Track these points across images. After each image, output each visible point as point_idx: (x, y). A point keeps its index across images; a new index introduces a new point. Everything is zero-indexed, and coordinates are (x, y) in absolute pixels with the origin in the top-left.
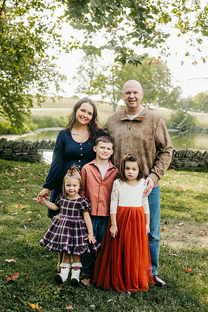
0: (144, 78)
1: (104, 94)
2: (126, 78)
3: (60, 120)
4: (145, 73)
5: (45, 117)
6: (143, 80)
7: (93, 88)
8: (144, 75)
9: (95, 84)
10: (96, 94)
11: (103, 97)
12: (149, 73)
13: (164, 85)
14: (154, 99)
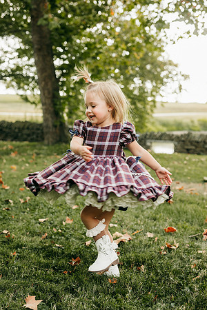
3: (190, 124)
5: (175, 121)
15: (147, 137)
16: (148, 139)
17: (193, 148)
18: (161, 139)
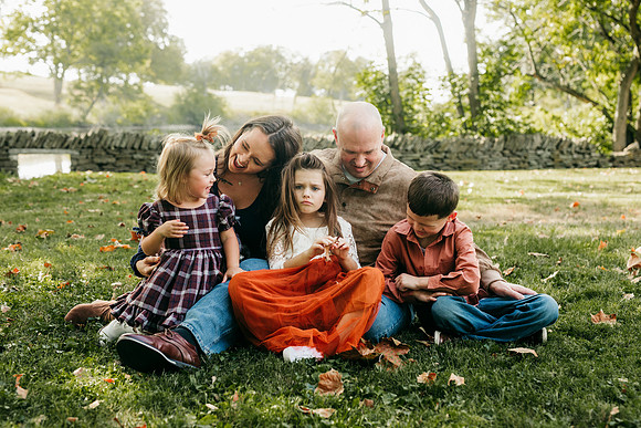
0: (118, 19)
1: (34, 55)
2: (80, 20)
4: (119, 7)
6: (118, 23)
7: (7, 42)
8: (118, 14)
9: (10, 32)
10: (14, 54)
11: (32, 62)
12: (128, 9)
13: (154, 34)
14: (142, 63)
15: (11, 143)
16: (14, 147)
17: (113, 160)
18: (42, 147)
